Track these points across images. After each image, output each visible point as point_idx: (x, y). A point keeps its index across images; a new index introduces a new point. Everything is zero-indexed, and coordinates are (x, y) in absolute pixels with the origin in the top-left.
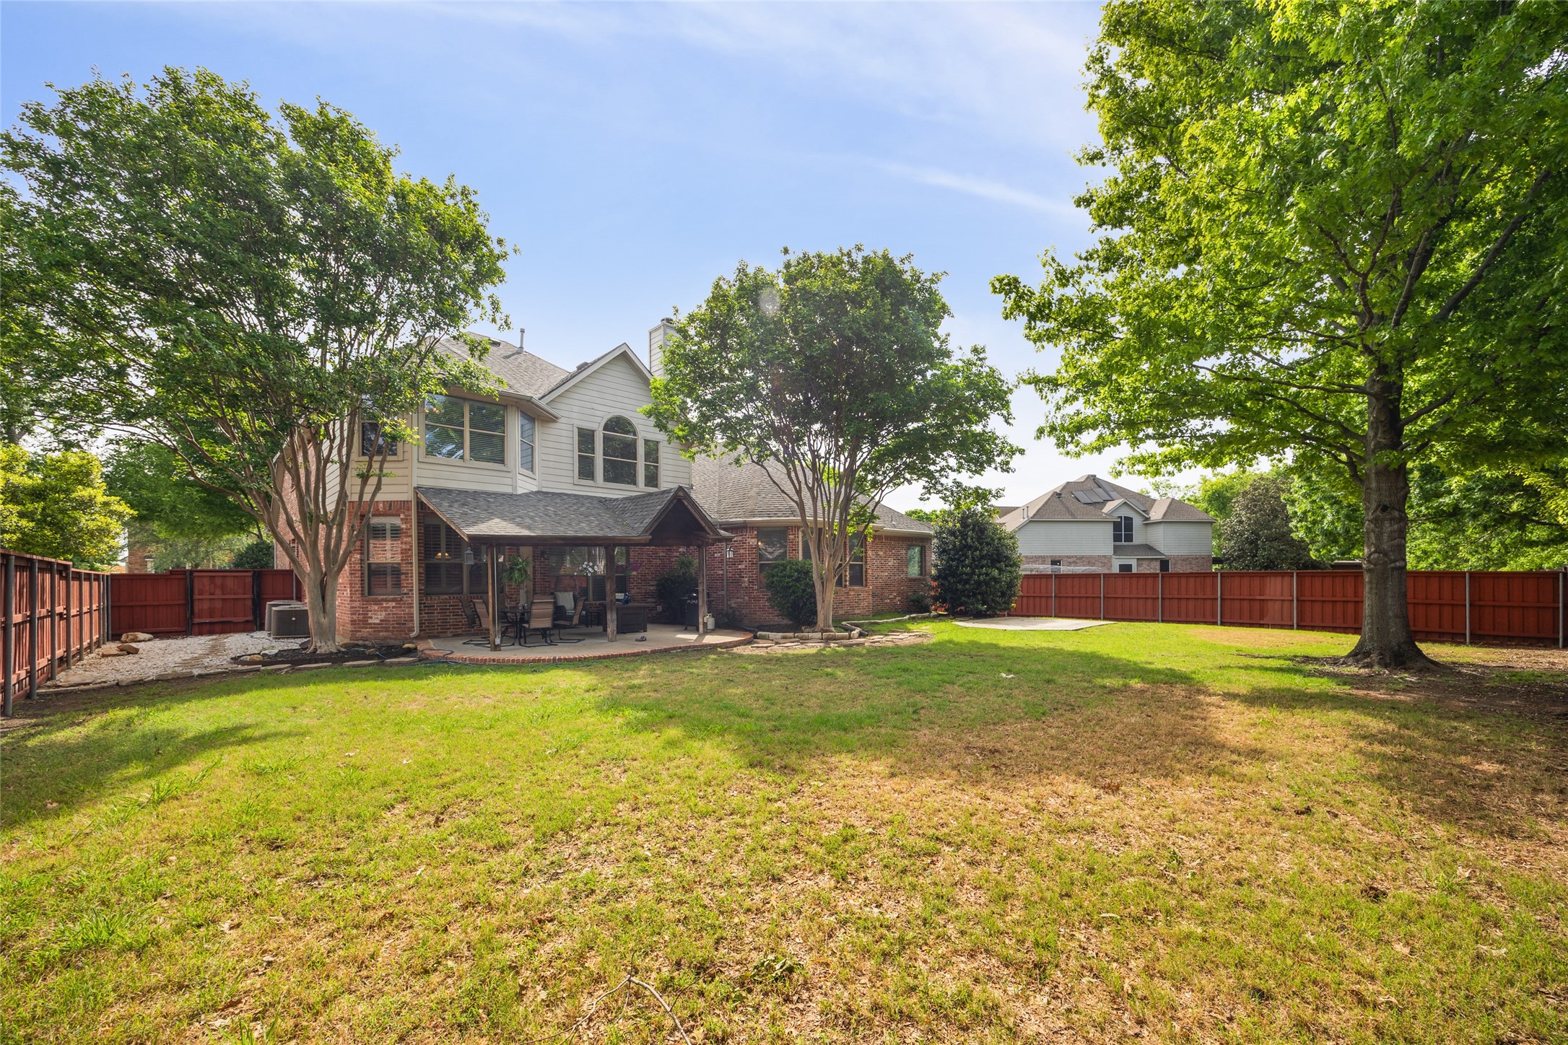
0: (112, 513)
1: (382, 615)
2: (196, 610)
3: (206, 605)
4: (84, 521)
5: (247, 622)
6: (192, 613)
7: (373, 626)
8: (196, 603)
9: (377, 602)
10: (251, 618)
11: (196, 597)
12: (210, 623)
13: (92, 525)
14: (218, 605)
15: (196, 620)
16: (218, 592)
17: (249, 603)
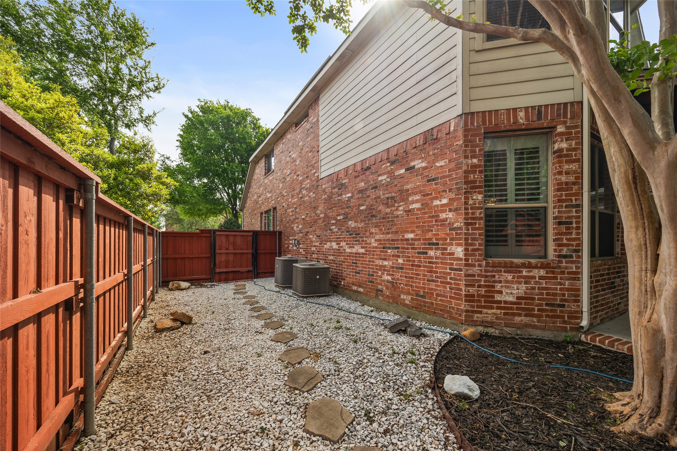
0: (163, 183)
1: (520, 289)
2: (217, 262)
3: (223, 258)
4: (145, 187)
5: (249, 271)
6: (215, 265)
7: (505, 306)
8: (217, 256)
9: (511, 268)
10: (251, 269)
11: (218, 251)
12: (226, 272)
13: (149, 191)
14: (231, 258)
15: (218, 270)
16: (231, 247)
17: (250, 256)
